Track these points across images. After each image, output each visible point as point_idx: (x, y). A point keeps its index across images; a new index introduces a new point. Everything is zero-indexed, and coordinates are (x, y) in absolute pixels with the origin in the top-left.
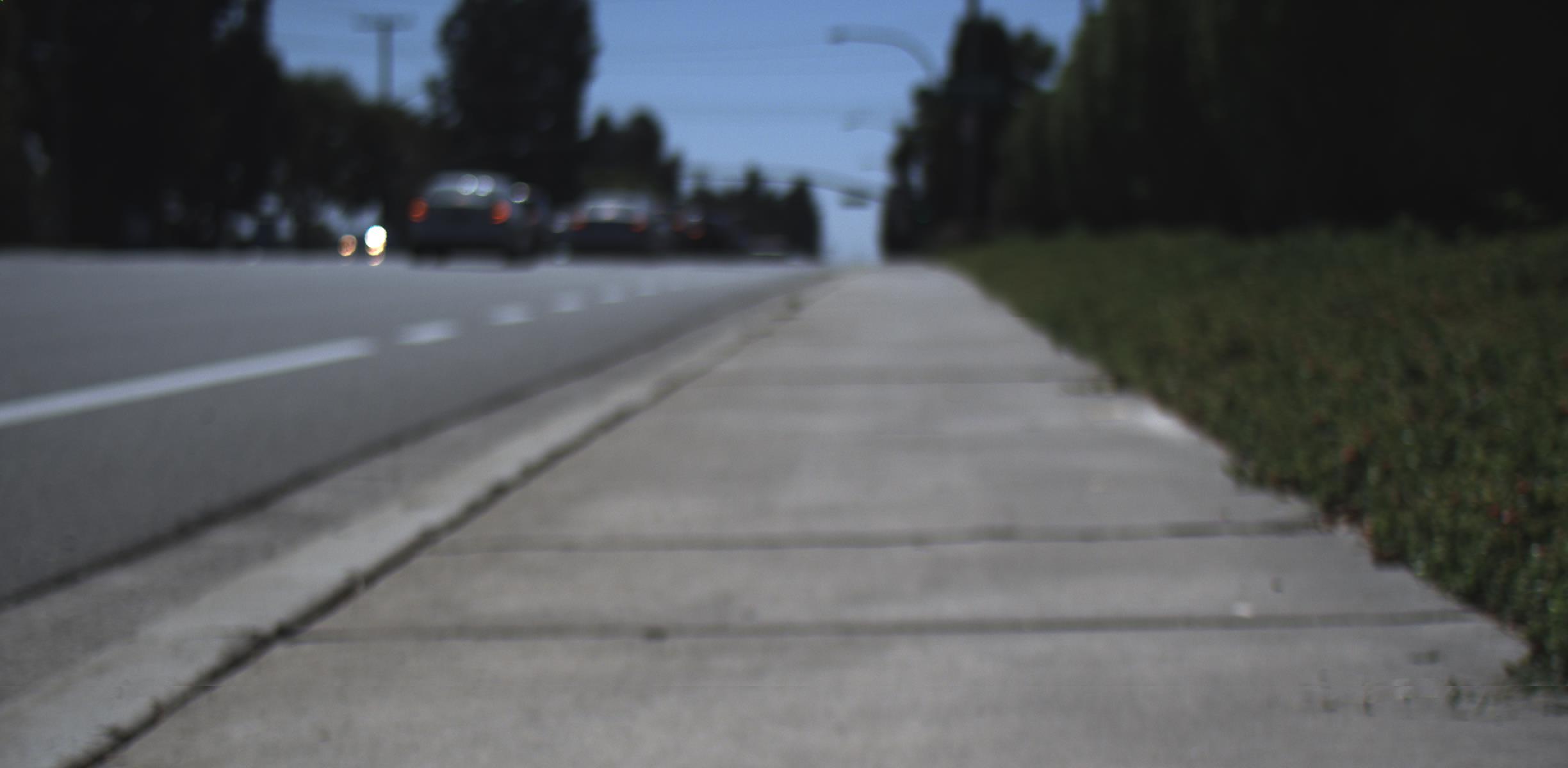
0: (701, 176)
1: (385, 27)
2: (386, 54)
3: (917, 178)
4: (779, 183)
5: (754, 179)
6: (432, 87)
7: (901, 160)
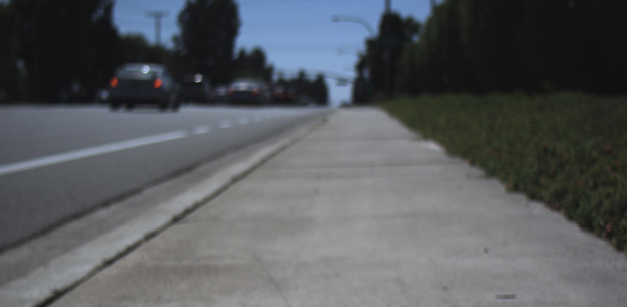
0: (281, 74)
1: (158, 16)
2: (158, 26)
3: (367, 74)
4: (312, 76)
5: (302, 75)
6: (175, 39)
7: (360, 67)
